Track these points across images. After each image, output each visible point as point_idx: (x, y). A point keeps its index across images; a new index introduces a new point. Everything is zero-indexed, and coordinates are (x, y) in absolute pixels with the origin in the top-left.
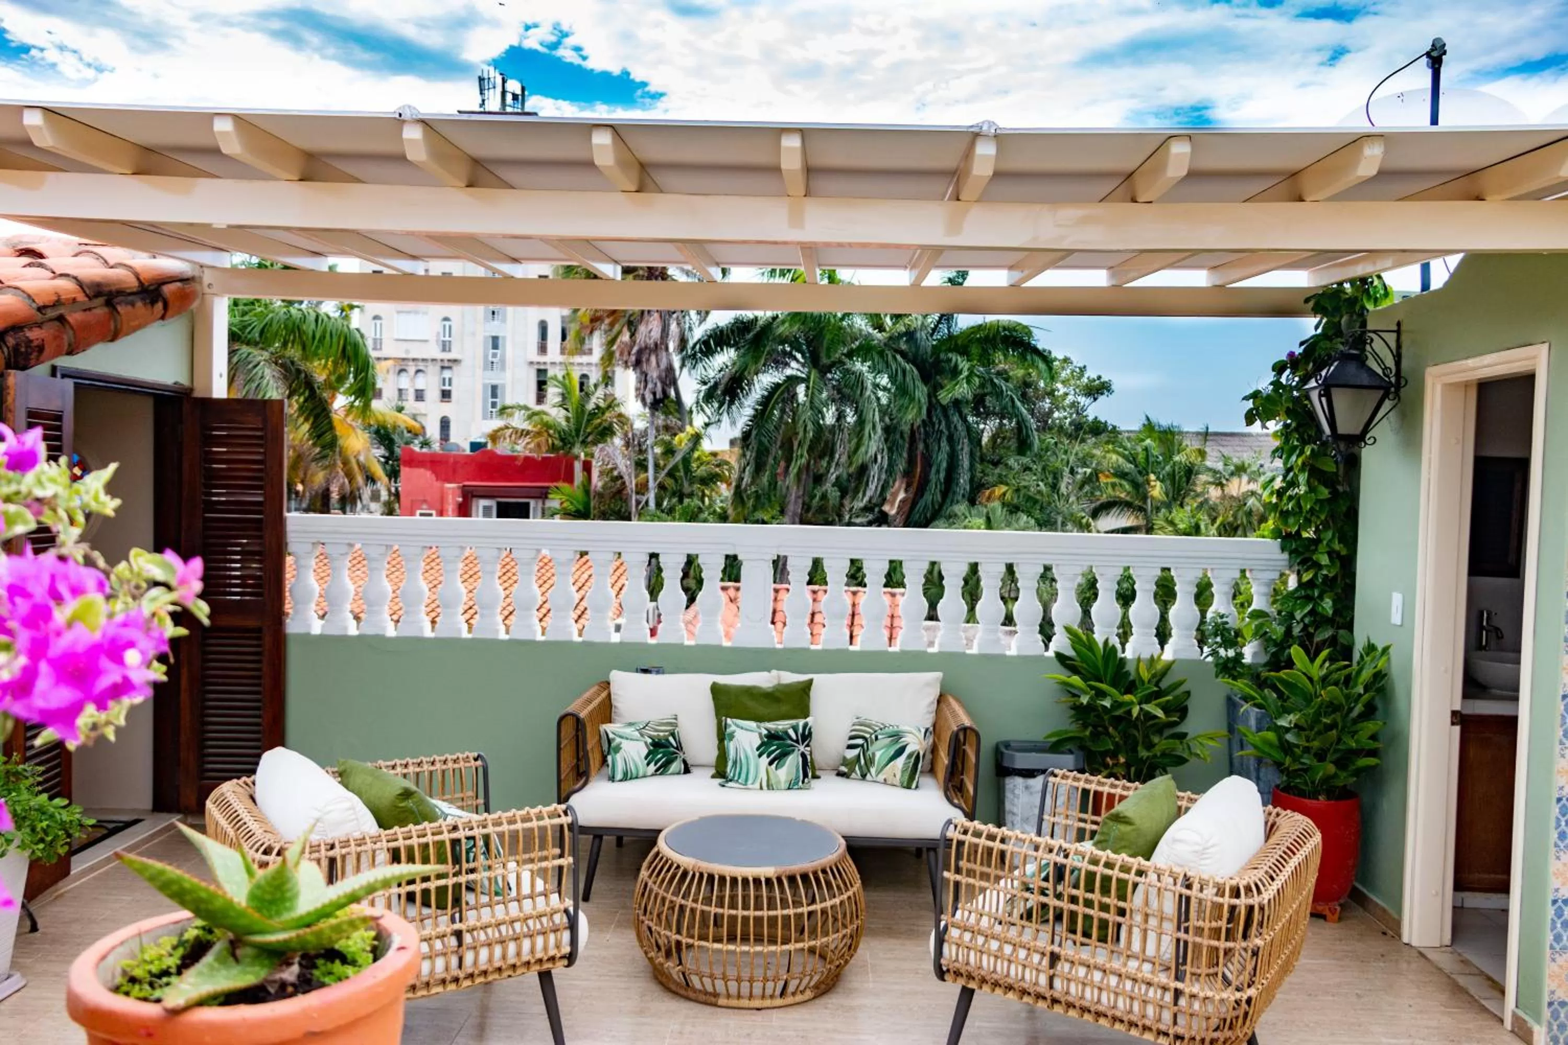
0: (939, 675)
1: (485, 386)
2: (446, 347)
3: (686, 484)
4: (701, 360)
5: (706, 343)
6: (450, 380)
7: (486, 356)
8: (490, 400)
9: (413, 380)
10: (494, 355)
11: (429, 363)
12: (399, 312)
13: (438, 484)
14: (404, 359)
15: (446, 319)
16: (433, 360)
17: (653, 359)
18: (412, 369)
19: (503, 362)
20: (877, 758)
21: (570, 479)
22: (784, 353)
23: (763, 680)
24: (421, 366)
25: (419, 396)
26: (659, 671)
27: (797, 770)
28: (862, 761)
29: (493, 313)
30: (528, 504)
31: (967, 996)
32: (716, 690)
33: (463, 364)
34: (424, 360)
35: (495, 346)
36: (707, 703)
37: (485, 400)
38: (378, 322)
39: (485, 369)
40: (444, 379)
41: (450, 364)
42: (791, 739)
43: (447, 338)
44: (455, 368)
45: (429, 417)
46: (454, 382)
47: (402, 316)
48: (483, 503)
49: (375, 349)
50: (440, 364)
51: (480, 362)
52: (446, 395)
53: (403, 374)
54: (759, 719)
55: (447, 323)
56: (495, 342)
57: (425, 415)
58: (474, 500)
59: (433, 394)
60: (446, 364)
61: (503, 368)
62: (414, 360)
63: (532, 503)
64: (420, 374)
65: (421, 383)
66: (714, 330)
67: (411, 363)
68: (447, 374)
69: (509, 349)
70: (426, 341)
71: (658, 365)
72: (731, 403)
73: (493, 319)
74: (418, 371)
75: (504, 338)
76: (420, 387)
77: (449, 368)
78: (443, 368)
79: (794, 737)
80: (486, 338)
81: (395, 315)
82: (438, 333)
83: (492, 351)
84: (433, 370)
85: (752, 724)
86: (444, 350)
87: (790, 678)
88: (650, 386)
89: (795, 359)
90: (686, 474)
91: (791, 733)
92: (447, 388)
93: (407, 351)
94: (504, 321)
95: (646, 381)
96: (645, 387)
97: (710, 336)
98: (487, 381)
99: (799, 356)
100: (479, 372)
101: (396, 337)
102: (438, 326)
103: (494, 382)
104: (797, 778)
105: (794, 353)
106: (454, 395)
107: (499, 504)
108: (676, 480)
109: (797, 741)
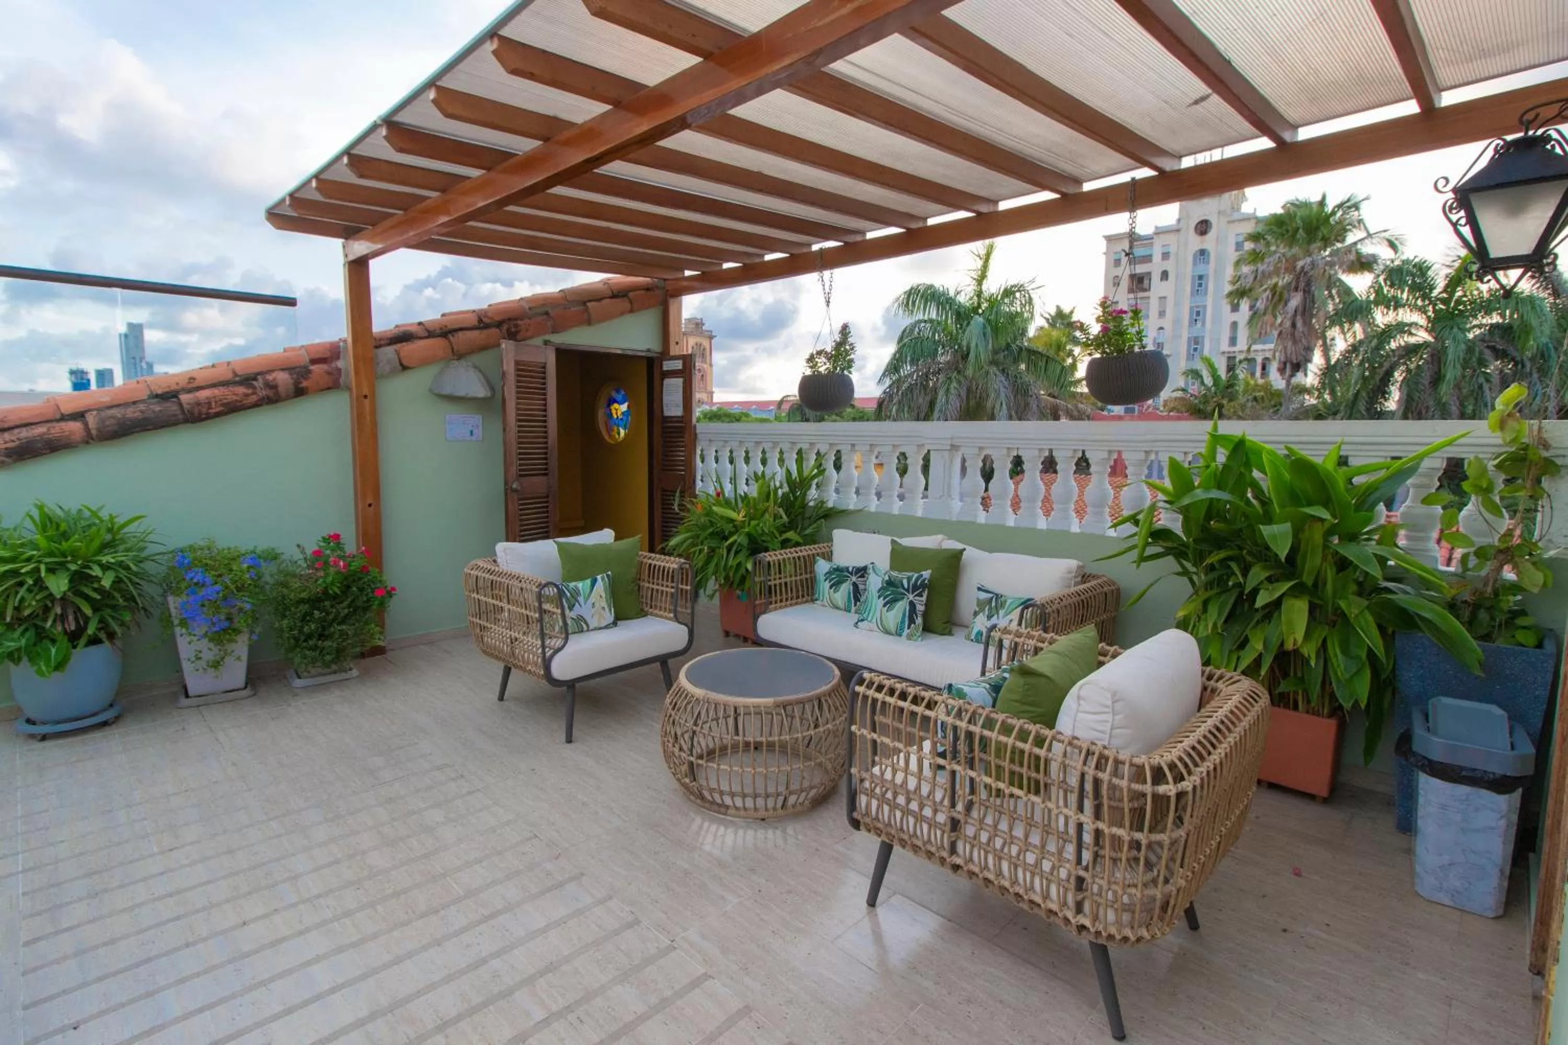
10: (1195, 350)
15: (1161, 328)
19: (1201, 353)
20: (1008, 603)
27: (904, 615)
28: (993, 604)
29: (1196, 320)
31: (886, 852)
35: (1196, 343)
42: (904, 588)
43: (1161, 342)
51: (1185, 356)
55: (1162, 331)
56: (1196, 340)
69: (1207, 345)
73: (1196, 325)
75: (1203, 337)
79: (906, 586)
80: (1190, 339)
82: (1155, 339)
91: (905, 582)
94: (1204, 325)
100: (1184, 362)
102: (1155, 334)
104: (903, 622)
109: (908, 590)
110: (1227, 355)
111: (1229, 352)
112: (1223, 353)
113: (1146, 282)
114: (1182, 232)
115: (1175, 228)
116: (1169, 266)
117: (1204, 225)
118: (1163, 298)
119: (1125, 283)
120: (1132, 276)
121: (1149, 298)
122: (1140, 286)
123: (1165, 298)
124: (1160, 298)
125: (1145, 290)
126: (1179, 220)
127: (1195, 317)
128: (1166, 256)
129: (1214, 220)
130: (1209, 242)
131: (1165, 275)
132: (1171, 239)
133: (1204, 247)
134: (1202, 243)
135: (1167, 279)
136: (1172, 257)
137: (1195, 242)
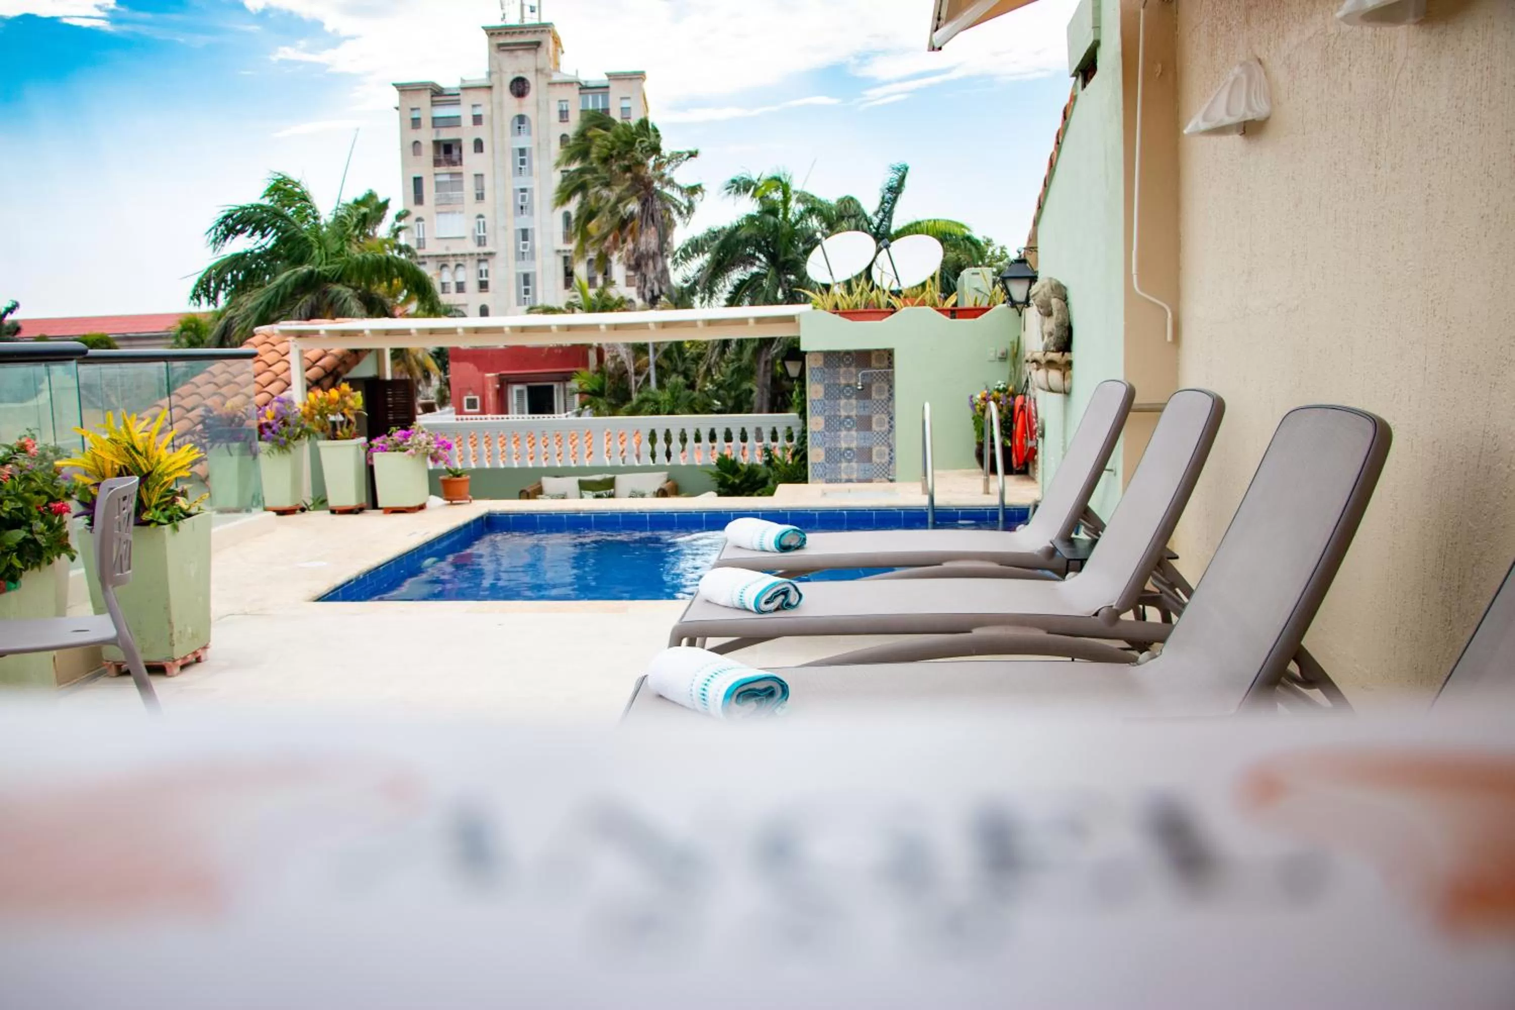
0: (666, 473)
1: (518, 275)
2: (481, 241)
3: (679, 364)
4: (681, 264)
5: (685, 250)
6: (487, 271)
7: (517, 247)
8: (523, 287)
9: (454, 274)
10: (525, 246)
11: (467, 258)
12: (438, 213)
13: (479, 374)
14: (444, 256)
15: (480, 216)
16: (471, 255)
17: (651, 263)
18: (452, 265)
19: (533, 251)
21: (586, 364)
22: (750, 255)
23: (598, 477)
24: (460, 260)
25: (460, 288)
26: (563, 476)
29: (522, 208)
30: (551, 387)
32: (580, 482)
33: (497, 255)
34: (463, 255)
35: (525, 238)
36: (577, 487)
37: (518, 288)
38: (421, 224)
39: (517, 259)
40: (481, 272)
41: (486, 257)
43: (482, 234)
44: (491, 261)
45: (469, 307)
46: (490, 274)
47: (441, 216)
48: (516, 387)
49: (419, 248)
50: (477, 258)
51: (512, 254)
52: (483, 286)
53: (445, 269)
54: (593, 490)
55: (481, 220)
56: (525, 234)
57: (466, 305)
58: (509, 386)
59: (472, 285)
60: (482, 257)
61: (533, 258)
62: (454, 255)
63: (556, 386)
64: (460, 268)
65: (461, 276)
66: (691, 240)
67: (451, 259)
68: (484, 266)
69: (538, 241)
70: (463, 238)
71: (655, 268)
72: (711, 296)
73: (522, 213)
74: (458, 266)
75: (533, 230)
76: (460, 279)
77: (486, 260)
78: (480, 261)
80: (516, 231)
81: (435, 216)
82: (474, 230)
83: (522, 243)
84: (471, 263)
85: (590, 492)
86: (480, 245)
87: (609, 476)
88: (649, 285)
89: (758, 259)
90: (679, 356)
92: (484, 279)
93: (447, 248)
94: (532, 214)
95: (645, 281)
96: (645, 286)
97: (689, 245)
98: (520, 271)
99: (761, 256)
100: (512, 262)
101: (437, 236)
102: (473, 224)
103: (526, 271)
105: (757, 254)
106: (491, 285)
107: (530, 389)
108: (671, 360)
110: (564, 254)
111: (565, 251)
112: (558, 251)
113: (455, 152)
114: (495, 90)
115: (486, 83)
116: (482, 132)
117: (520, 84)
118: (479, 176)
119: (428, 152)
120: (437, 143)
121: (460, 174)
122: (448, 157)
123: (482, 175)
124: (476, 175)
125: (454, 164)
126: (490, 74)
127: (520, 203)
128: (477, 120)
129: (530, 77)
130: (528, 106)
131: (479, 146)
132: (481, 97)
133: (523, 113)
134: (520, 106)
135: (482, 151)
136: (485, 120)
137: (512, 106)
